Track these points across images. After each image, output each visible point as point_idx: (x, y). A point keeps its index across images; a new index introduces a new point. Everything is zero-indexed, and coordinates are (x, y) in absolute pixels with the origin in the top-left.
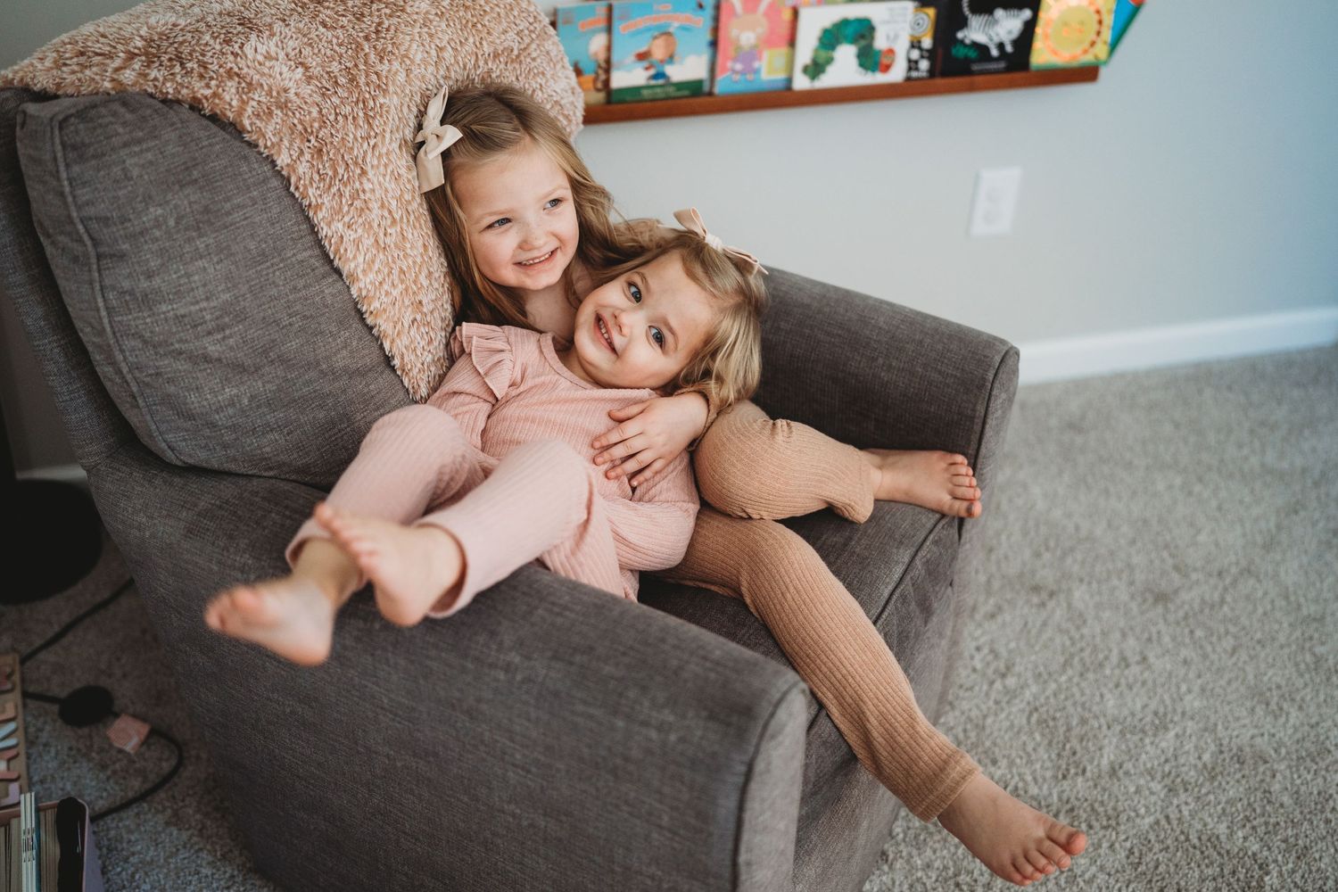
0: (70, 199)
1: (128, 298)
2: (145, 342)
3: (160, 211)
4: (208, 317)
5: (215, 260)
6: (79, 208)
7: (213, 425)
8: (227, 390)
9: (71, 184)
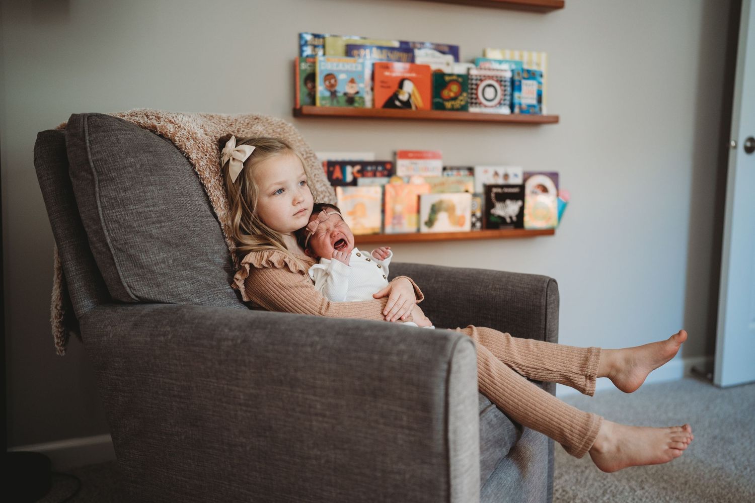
0: (89, 149)
1: (113, 201)
2: (120, 225)
3: (133, 160)
4: (153, 215)
5: (158, 188)
6: (93, 154)
7: (152, 272)
8: (161, 254)
9: (90, 143)
